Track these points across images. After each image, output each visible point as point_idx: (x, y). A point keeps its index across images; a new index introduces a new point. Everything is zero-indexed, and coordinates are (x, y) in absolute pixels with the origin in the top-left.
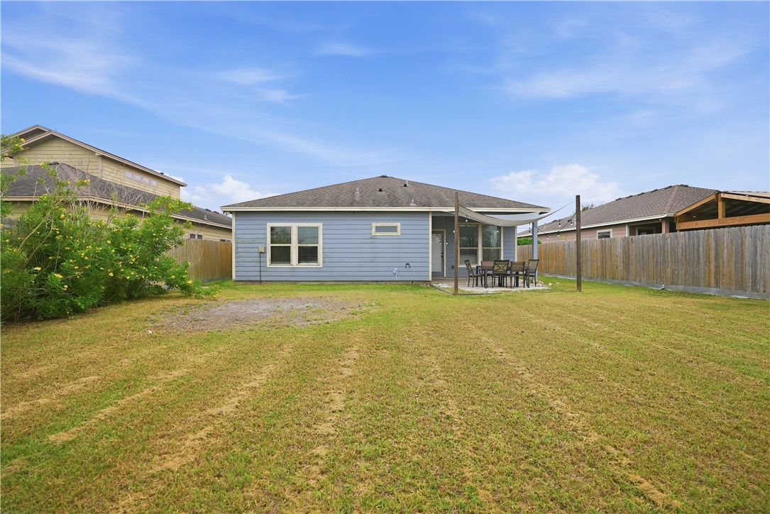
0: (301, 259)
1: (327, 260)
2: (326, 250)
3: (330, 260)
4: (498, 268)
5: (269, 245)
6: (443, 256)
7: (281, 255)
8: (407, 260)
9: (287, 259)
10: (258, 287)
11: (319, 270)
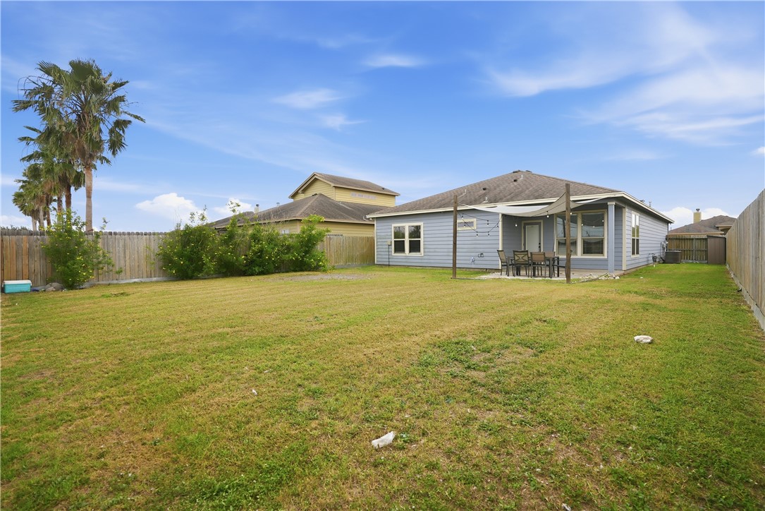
0: (411, 251)
1: (426, 250)
2: (426, 243)
3: (428, 250)
4: (524, 258)
5: (393, 240)
6: (540, 247)
7: (399, 247)
8: (481, 250)
9: (403, 250)
10: (387, 268)
11: (421, 258)
